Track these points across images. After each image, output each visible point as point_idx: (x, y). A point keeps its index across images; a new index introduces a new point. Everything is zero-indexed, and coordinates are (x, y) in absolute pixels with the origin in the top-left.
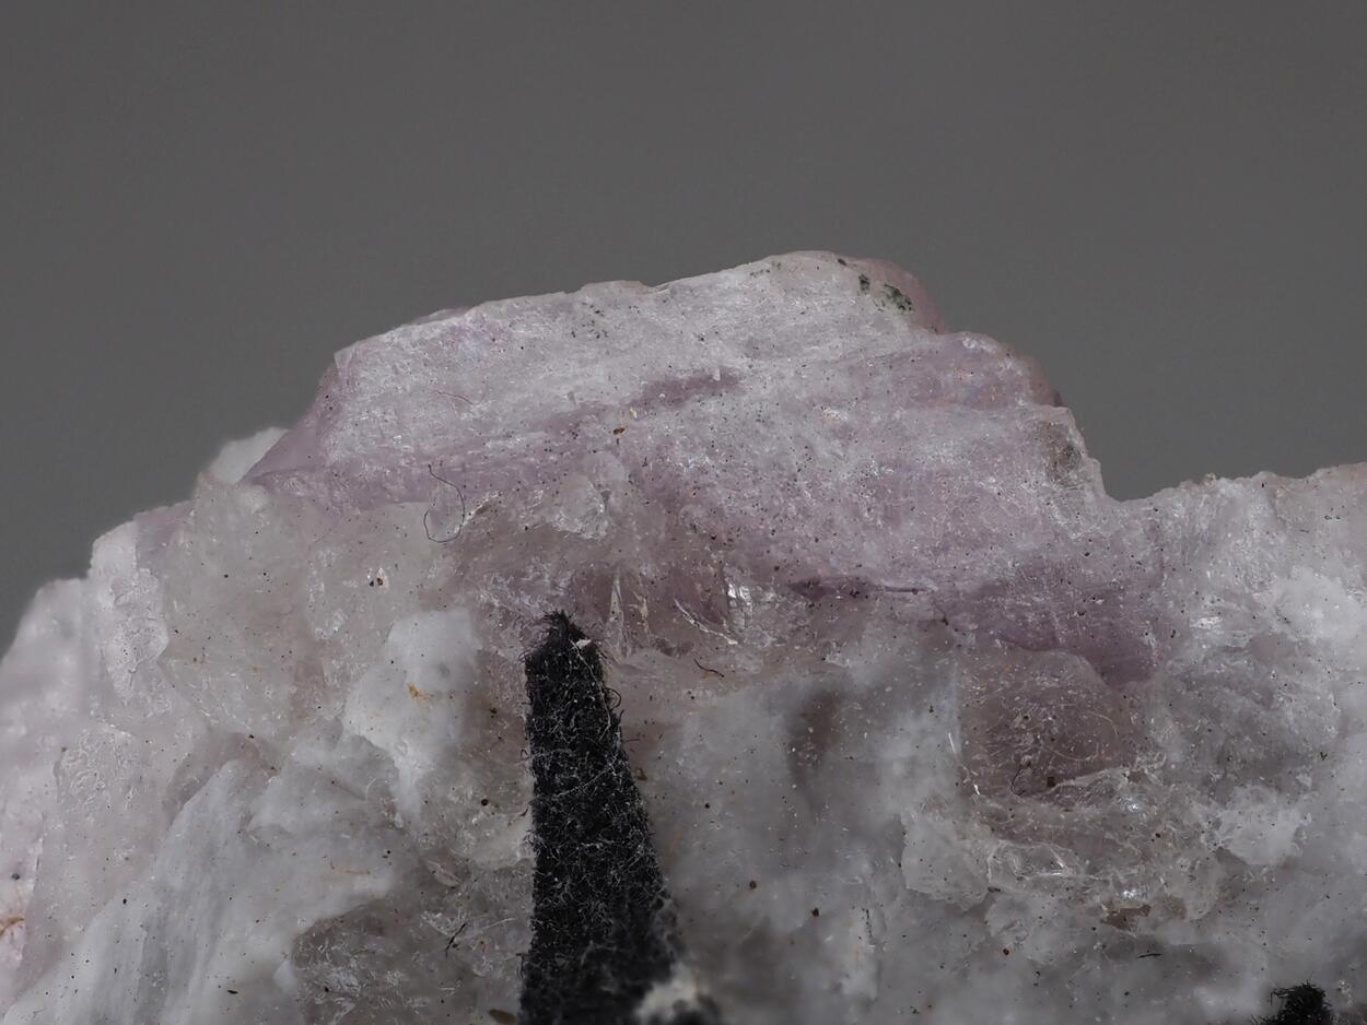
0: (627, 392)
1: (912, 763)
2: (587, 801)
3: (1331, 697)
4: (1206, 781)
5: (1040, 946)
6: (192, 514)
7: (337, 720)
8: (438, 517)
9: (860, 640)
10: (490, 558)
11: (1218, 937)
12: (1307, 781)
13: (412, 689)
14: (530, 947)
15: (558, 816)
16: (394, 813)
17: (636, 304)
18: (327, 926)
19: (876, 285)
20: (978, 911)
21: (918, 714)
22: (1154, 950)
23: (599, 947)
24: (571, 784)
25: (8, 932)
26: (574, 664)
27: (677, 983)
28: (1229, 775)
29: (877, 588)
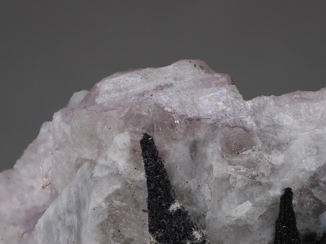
0: (152, 88)
1: (213, 153)
2: (154, 168)
3: (288, 134)
4: (266, 150)
5: (240, 185)
6: (74, 117)
7: (106, 155)
8: (120, 113)
9: (200, 129)
10: (131, 121)
11: (272, 180)
12: (285, 148)
13: (120, 149)
14: (148, 197)
15: (150, 171)
16: (119, 171)
17: (153, 72)
18: (110, 196)
19: (197, 66)
20: (228, 179)
21: (213, 143)
22: (260, 184)
23: (161, 197)
24: (151, 165)
25: (46, 187)
26: (149, 142)
27: (176, 204)
28: (270, 149)
29: (202, 119)
